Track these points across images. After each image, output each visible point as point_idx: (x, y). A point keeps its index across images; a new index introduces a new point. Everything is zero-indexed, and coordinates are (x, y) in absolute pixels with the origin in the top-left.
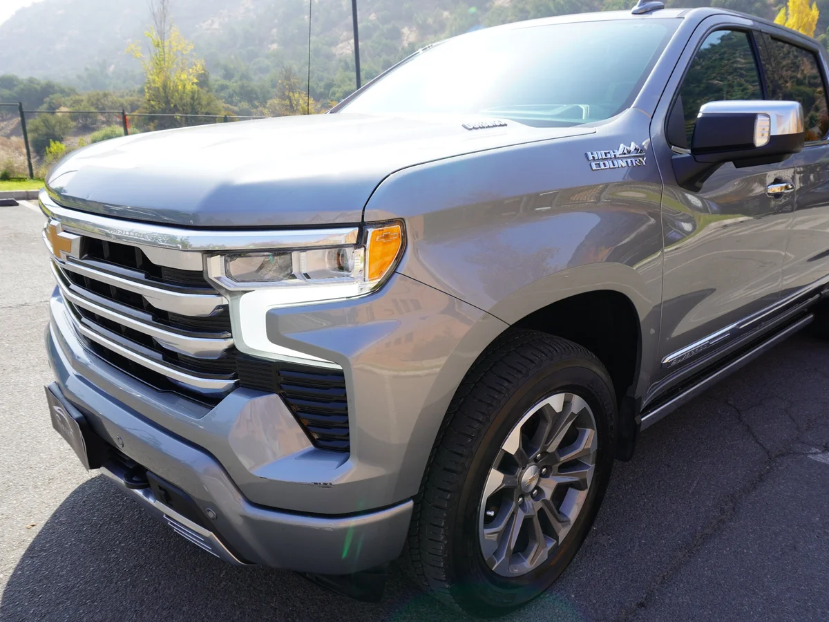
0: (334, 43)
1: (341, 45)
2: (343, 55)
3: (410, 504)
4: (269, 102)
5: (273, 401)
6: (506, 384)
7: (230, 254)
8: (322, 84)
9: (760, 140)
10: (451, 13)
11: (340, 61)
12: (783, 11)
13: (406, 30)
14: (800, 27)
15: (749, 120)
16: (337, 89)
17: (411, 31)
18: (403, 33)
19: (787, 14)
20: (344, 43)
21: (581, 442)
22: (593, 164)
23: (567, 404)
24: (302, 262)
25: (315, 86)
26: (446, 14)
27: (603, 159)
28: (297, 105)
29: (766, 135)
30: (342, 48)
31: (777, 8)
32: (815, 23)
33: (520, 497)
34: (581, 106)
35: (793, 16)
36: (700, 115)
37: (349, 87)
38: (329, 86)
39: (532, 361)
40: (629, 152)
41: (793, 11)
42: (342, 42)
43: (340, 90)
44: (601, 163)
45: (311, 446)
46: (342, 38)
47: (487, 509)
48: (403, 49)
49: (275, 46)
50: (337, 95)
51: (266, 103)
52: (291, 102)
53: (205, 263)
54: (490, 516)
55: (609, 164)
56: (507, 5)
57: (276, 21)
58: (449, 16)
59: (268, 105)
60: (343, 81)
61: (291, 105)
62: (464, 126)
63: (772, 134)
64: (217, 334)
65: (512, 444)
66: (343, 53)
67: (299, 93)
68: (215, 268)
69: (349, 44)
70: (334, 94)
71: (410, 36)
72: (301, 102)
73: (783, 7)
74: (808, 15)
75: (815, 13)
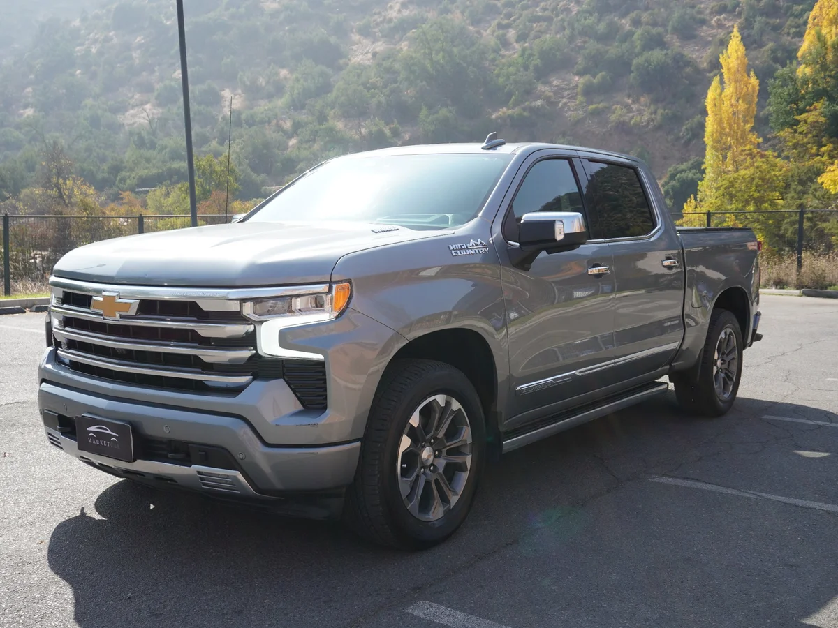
0: (122, 108)
1: (132, 112)
2: (136, 125)
3: (358, 444)
4: (25, 192)
5: (280, 383)
6: (409, 381)
7: (256, 301)
8: (105, 167)
9: (559, 237)
10: (291, 72)
11: (131, 134)
12: (716, 80)
13: (227, 93)
14: (739, 98)
15: (551, 224)
16: (128, 174)
17: (235, 95)
18: (223, 97)
19: (722, 82)
20: (136, 110)
21: (460, 435)
22: (453, 252)
23: (448, 403)
24: (298, 303)
25: (94, 170)
26: (283, 72)
27: (459, 249)
28: (70, 197)
29: (562, 233)
30: (133, 116)
31: (712, 74)
32: (756, 94)
33: (422, 468)
34: (447, 215)
35: (730, 85)
36: (522, 222)
37: (146, 171)
38: (116, 169)
39: (424, 370)
40: (477, 245)
41: (729, 78)
42: (133, 107)
43: (133, 175)
44: (458, 252)
45: (300, 407)
46: (132, 102)
47: (402, 463)
48: (224, 118)
49: (29, 112)
50: (128, 182)
51: (19, 192)
52: (60, 192)
53: (241, 306)
54: (404, 467)
55: (463, 252)
56: (368, 63)
57: (32, 77)
58: (289, 76)
59: (22, 196)
60: (136, 163)
61: (61, 196)
62: (372, 231)
63: (566, 232)
64: (245, 348)
65: (415, 420)
66: (134, 123)
67: (74, 179)
68: (248, 309)
69: (145, 110)
70: (123, 180)
71: (234, 101)
72: (76, 192)
73: (716, 75)
74: (746, 84)
75: (754, 81)
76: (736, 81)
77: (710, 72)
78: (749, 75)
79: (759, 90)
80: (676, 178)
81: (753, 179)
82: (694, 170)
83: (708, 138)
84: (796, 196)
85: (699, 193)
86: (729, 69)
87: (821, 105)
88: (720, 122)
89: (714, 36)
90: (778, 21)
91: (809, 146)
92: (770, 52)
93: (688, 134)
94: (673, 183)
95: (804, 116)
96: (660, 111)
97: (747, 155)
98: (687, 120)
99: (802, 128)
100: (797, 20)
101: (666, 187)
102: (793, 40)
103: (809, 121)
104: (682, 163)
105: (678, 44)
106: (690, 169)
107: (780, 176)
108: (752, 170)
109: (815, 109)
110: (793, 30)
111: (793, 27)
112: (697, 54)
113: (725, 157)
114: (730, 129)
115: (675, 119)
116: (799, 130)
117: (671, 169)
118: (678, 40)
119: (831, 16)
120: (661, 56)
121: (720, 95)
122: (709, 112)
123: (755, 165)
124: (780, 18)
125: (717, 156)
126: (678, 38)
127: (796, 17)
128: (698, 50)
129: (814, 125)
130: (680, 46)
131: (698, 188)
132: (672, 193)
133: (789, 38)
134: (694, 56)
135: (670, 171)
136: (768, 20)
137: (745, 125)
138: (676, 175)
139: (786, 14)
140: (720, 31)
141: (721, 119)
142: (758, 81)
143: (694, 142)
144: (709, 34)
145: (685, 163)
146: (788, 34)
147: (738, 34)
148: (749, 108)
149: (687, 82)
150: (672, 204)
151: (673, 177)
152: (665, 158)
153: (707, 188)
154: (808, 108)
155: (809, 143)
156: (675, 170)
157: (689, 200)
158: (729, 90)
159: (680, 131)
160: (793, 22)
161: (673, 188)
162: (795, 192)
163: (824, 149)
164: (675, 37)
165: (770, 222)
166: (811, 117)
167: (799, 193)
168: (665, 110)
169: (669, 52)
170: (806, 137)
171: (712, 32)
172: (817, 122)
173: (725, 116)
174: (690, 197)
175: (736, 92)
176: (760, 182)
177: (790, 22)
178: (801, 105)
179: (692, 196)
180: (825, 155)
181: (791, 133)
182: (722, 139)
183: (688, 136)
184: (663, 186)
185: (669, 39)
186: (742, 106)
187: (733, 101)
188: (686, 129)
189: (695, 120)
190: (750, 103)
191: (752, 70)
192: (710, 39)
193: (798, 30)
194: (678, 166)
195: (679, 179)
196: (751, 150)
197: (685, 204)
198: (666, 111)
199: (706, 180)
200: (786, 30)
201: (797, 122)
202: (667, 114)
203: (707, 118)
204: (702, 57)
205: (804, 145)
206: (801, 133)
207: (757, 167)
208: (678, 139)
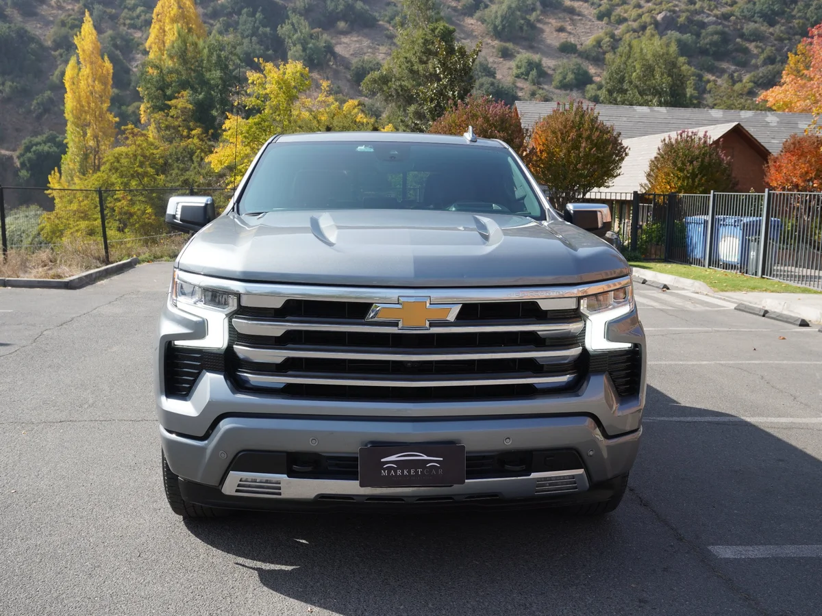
12: (74, 59)
14: (95, 79)
19: (78, 63)
32: (111, 77)
35: (86, 66)
41: (85, 60)
53: (579, 303)
68: (583, 306)
74: (101, 67)
75: (108, 65)
76: (92, 63)
77: (55, 51)
78: (103, 59)
79: (113, 73)
80: (32, 150)
81: (135, 156)
82: (50, 144)
83: (68, 114)
84: (180, 173)
85: (62, 166)
86: (84, 51)
87: (186, 93)
88: (79, 101)
89: (55, 16)
90: (114, 11)
91: (180, 129)
92: (110, 39)
93: (39, 108)
94: (29, 155)
95: (173, 102)
96: (9, 83)
97: (130, 133)
98: (38, 95)
99: (173, 112)
100: (131, 13)
101: (22, 159)
102: (129, 31)
103: (179, 106)
104: (36, 136)
105: (20, 19)
106: (45, 143)
107: (157, 154)
108: (134, 147)
109: (183, 96)
110: (128, 22)
111: (127, 18)
112: (40, 31)
113: (85, 134)
114: (89, 107)
115: (24, 93)
116: (171, 114)
117: (25, 141)
118: (19, 15)
119: (172, 15)
120: (4, 29)
121: (78, 74)
122: (68, 90)
123: (137, 143)
124: (115, 9)
125: (79, 133)
126: (19, 13)
127: (129, 9)
128: (40, 28)
129: (184, 110)
130: (21, 22)
131: (62, 161)
132: (28, 165)
133: (125, 28)
134: (37, 33)
135: (25, 143)
136: (105, 9)
137: (102, 104)
138: (32, 147)
139: (120, 6)
140: (60, 12)
141: (79, 97)
142: (111, 65)
143: (46, 116)
144: (50, 14)
145: (39, 137)
146: (124, 24)
147: (90, 19)
148: (105, 89)
149: (34, 57)
150: (29, 175)
151: (28, 149)
152: (17, 130)
153: (71, 161)
154: (176, 95)
155: (179, 126)
156: (30, 142)
157: (53, 172)
158: (86, 71)
159: (31, 105)
160: (127, 14)
161: (30, 160)
162: (178, 169)
163: (194, 132)
164: (16, 12)
165: (154, 195)
166: (180, 103)
167: (182, 170)
168: (13, 83)
169: (12, 25)
170: (176, 120)
171: (53, 12)
172: (186, 108)
173: (83, 94)
174: (54, 170)
175: (92, 73)
176: (142, 159)
177: (125, 13)
178: (169, 92)
179: (56, 168)
180: (195, 138)
181: (164, 116)
182: (81, 115)
183: (40, 111)
184: (18, 158)
185: (9, 13)
186: (98, 86)
187: (90, 80)
188: (38, 103)
189: (46, 95)
190: (105, 84)
191: (105, 54)
192: (52, 19)
193: (132, 22)
194: (32, 139)
195: (34, 152)
196: (132, 129)
197: (49, 176)
198: (15, 84)
199: (69, 153)
200: (122, 21)
201: (169, 107)
202: (17, 87)
203: (66, 95)
204: (45, 35)
205: (174, 128)
206: (172, 117)
207: (139, 146)
208: (29, 112)
